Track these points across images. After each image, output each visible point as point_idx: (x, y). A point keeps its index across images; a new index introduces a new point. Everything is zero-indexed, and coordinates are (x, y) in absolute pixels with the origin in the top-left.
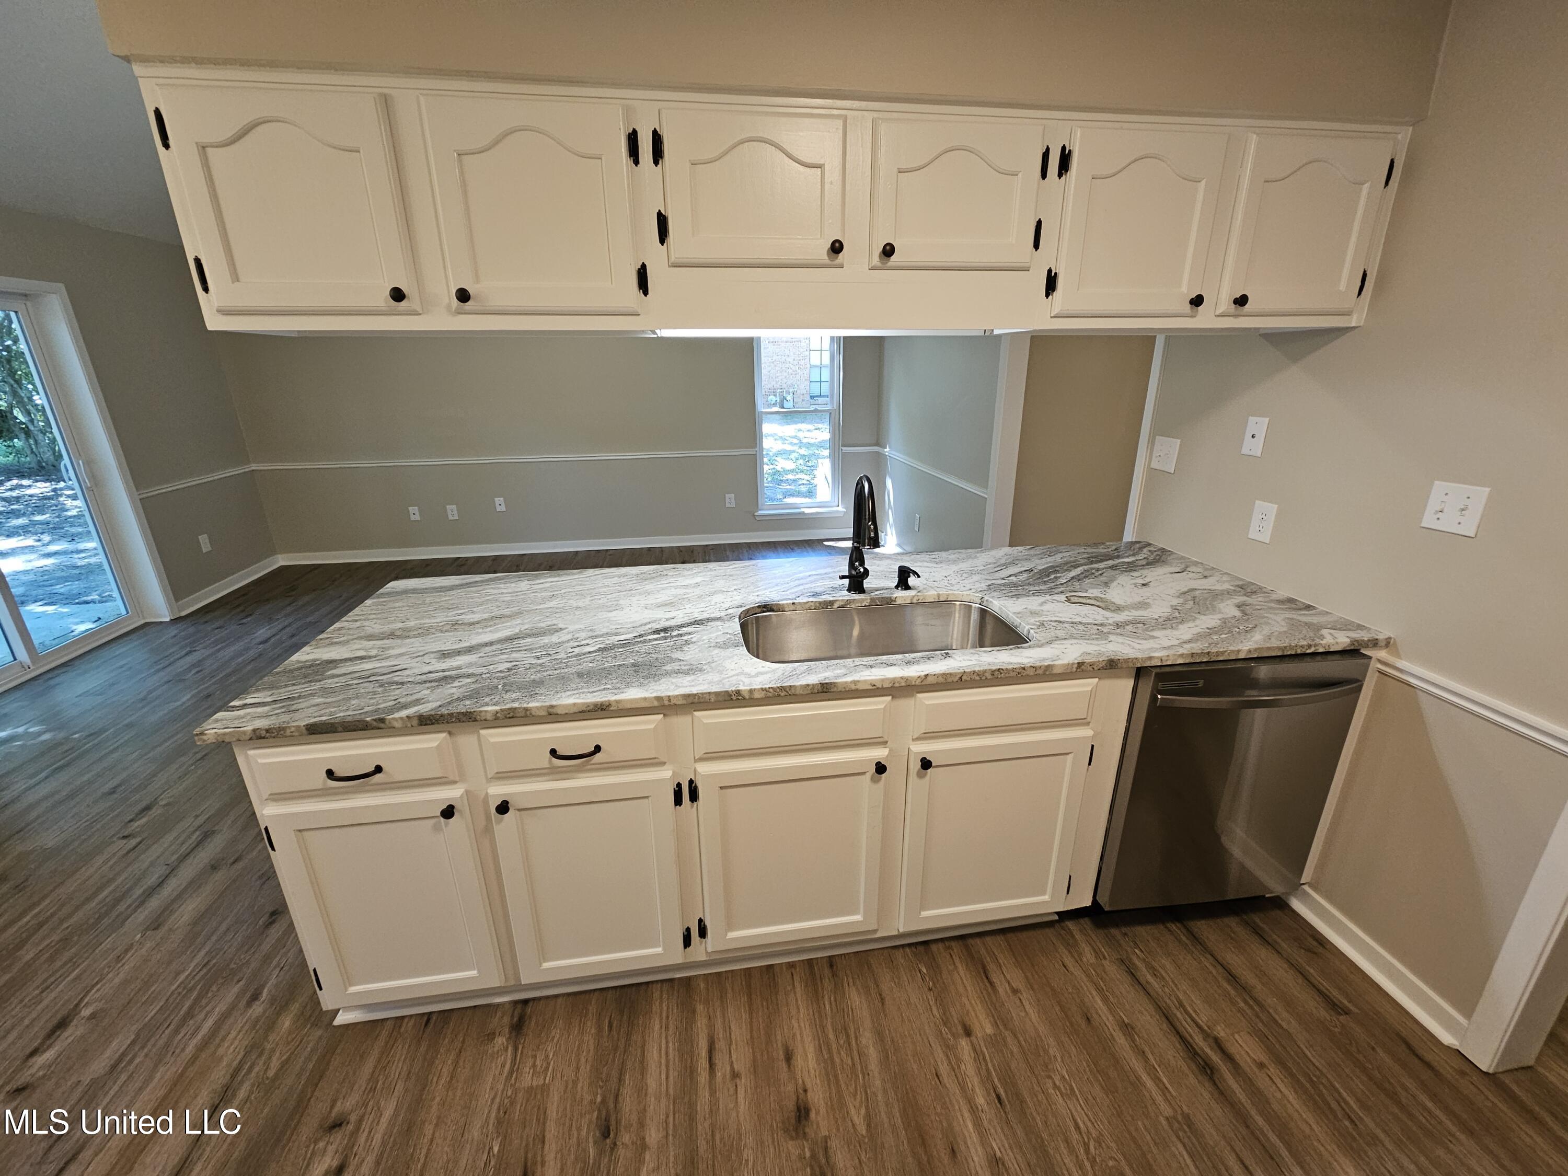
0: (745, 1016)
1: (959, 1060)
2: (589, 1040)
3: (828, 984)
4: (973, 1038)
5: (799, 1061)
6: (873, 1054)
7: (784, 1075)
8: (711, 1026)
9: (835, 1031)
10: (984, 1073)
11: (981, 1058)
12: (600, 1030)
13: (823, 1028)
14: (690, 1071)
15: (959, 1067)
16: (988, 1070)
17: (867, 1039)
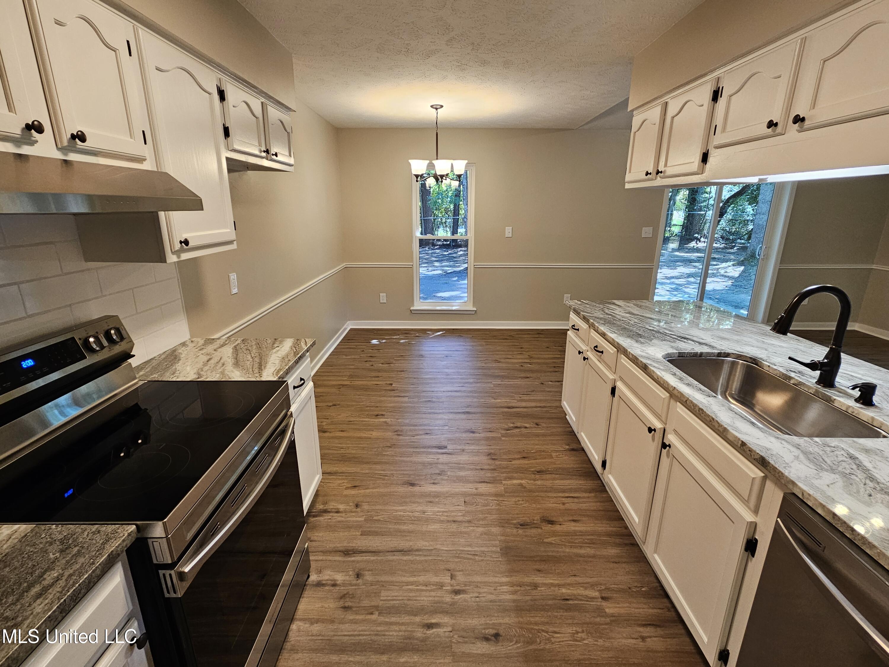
0: (592, 508)
1: (586, 588)
2: (572, 466)
3: (617, 541)
4: (600, 600)
5: (573, 524)
6: (582, 551)
7: (566, 518)
8: (584, 497)
9: (592, 539)
10: (580, 597)
11: (589, 600)
12: (577, 468)
13: (592, 535)
14: (564, 491)
15: (582, 587)
16: (581, 600)
17: (590, 551)
